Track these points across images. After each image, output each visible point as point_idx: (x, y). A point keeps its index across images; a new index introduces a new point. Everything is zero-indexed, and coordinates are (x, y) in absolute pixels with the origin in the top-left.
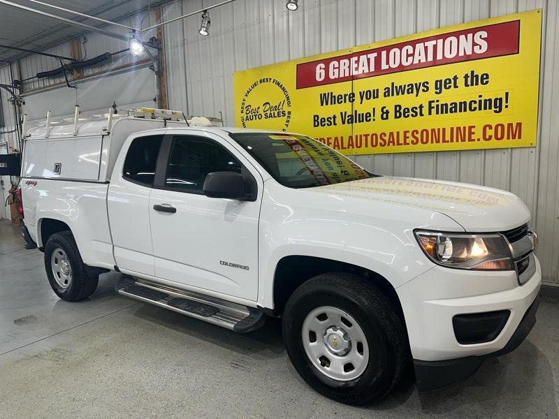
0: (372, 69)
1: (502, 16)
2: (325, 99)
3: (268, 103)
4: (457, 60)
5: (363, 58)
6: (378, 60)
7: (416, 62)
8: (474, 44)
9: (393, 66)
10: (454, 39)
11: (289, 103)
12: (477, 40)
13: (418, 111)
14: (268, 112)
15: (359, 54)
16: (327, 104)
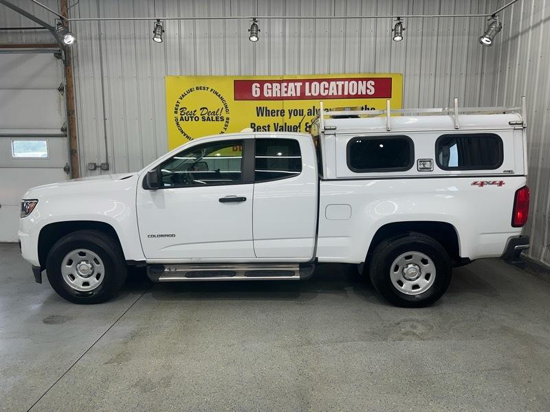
0: (298, 94)
1: (382, 73)
2: (260, 111)
3: (206, 109)
4: (357, 96)
5: (291, 85)
6: (303, 88)
7: (330, 94)
8: (367, 88)
9: (314, 94)
10: (355, 83)
12: (369, 86)
14: (206, 116)
15: (288, 81)
16: (262, 115)
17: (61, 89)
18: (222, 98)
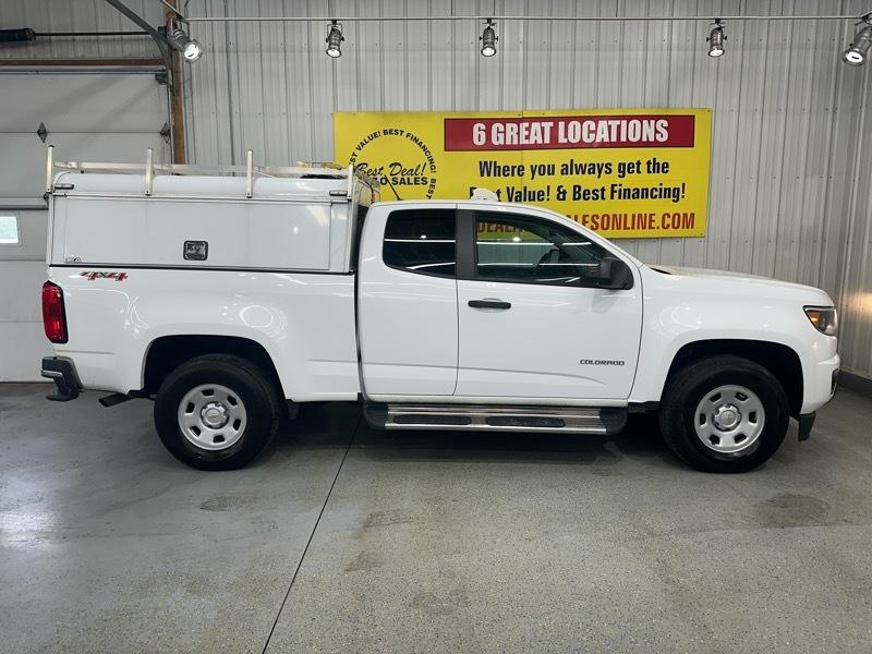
1: (679, 107)
2: (485, 169)
3: (399, 165)
6: (554, 131)
9: (572, 140)
10: (637, 122)
11: (433, 168)
12: (659, 128)
13: (599, 194)
14: (399, 177)
15: (532, 120)
16: (489, 175)
17: (164, 133)
18: (424, 148)
